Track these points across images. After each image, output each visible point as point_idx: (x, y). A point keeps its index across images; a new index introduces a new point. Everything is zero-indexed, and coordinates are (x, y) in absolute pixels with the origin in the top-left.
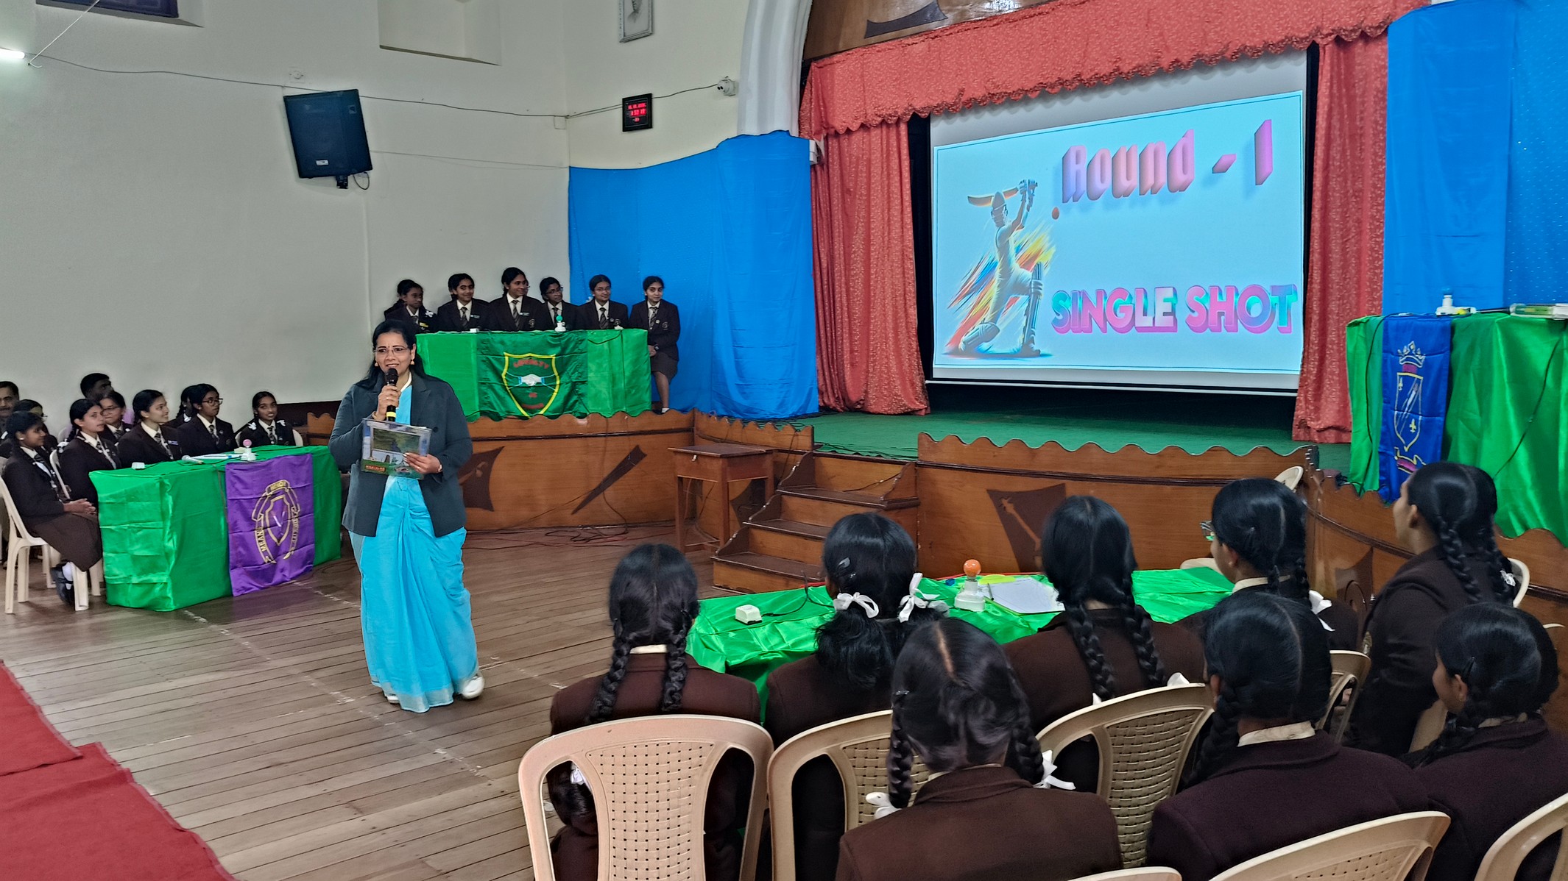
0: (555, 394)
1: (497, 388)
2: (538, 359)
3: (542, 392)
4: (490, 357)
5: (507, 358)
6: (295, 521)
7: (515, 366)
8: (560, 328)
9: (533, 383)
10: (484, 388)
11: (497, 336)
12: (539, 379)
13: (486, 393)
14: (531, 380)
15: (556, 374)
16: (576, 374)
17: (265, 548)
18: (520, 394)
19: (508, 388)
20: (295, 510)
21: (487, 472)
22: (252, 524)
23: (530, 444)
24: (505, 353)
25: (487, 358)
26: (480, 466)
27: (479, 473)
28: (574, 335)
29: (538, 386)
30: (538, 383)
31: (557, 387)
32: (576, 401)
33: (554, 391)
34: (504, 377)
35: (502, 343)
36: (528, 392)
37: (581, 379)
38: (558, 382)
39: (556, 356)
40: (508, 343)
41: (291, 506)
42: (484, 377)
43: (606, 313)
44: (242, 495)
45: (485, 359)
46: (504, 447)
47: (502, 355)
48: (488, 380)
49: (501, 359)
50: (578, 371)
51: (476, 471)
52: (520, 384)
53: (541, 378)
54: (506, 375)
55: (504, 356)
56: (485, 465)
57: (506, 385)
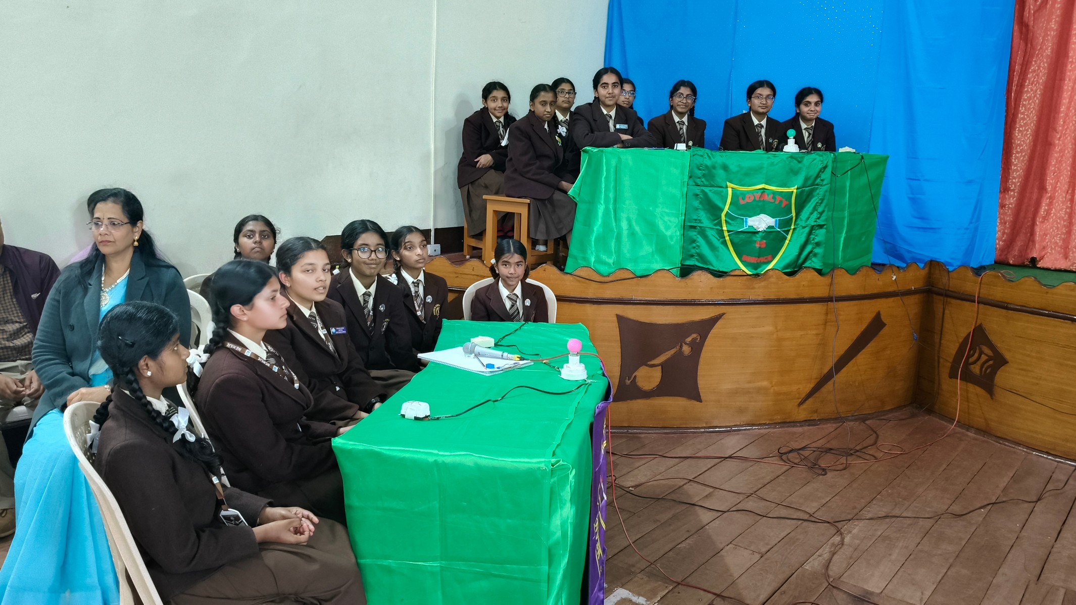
0: (787, 242)
1: (711, 234)
2: (774, 193)
3: (775, 239)
4: (707, 190)
5: (730, 190)
7: (742, 202)
9: (763, 227)
10: (693, 234)
12: (771, 222)
13: (694, 241)
14: (762, 222)
15: (794, 214)
16: (815, 215)
18: (742, 242)
19: (726, 234)
21: (697, 348)
24: (728, 184)
25: (703, 191)
26: (689, 340)
27: (686, 349)
29: (769, 232)
30: (770, 227)
32: (810, 253)
33: (786, 238)
34: (723, 218)
35: (725, 168)
36: (755, 238)
37: (819, 222)
38: (792, 227)
39: (797, 189)
40: (733, 167)
42: (695, 217)
45: (698, 192)
46: (724, 314)
47: (724, 186)
48: (700, 221)
49: (722, 192)
50: (817, 210)
51: (681, 347)
52: (744, 228)
53: (774, 220)
54: (727, 214)
55: (727, 187)
56: (694, 340)
57: (725, 228)
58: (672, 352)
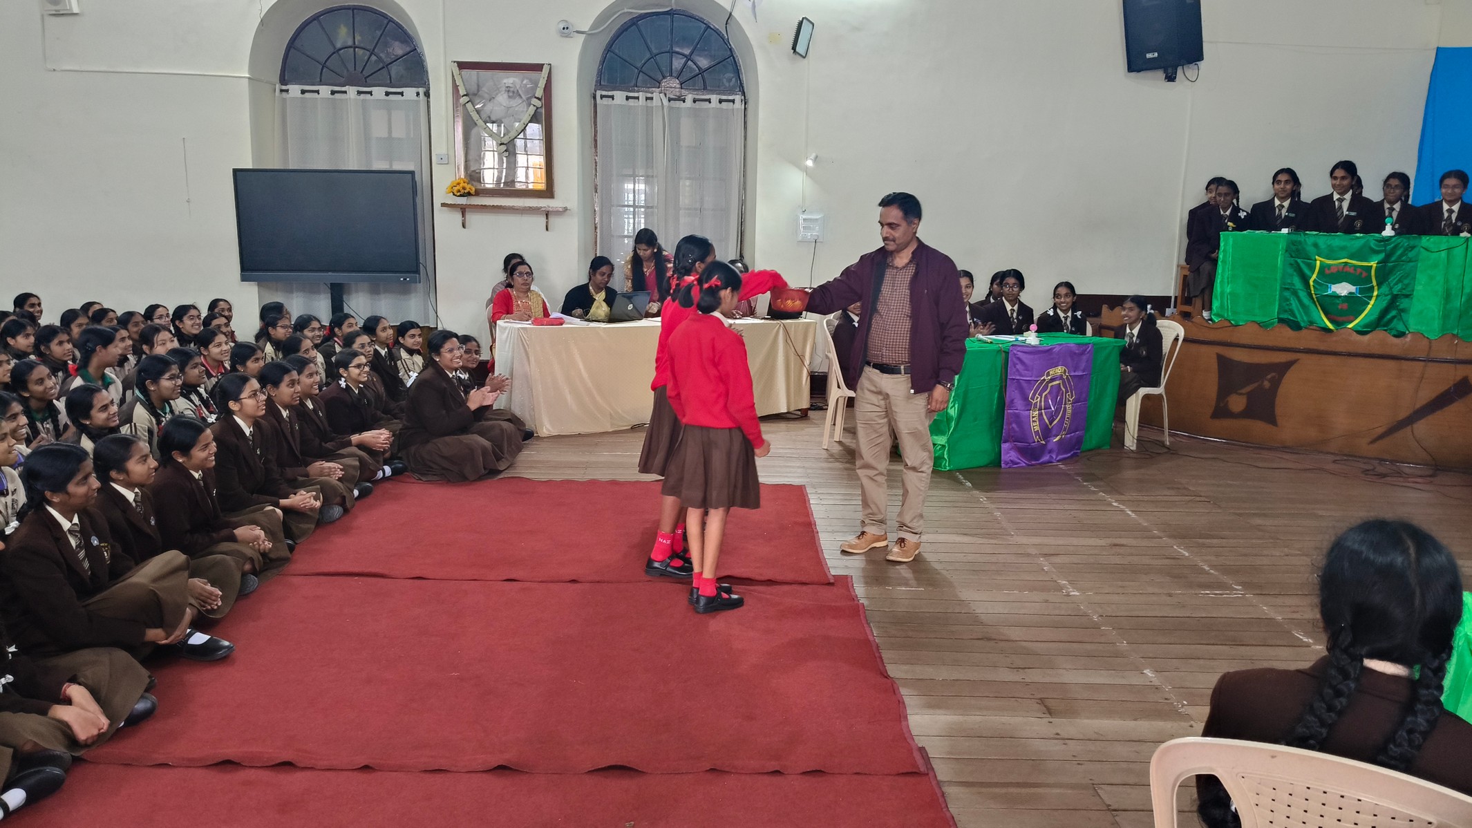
0: (1370, 306)
1: (1303, 294)
2: (1355, 267)
3: (1354, 305)
4: (1299, 261)
5: (1318, 263)
6: (1069, 407)
7: (1327, 272)
8: (1388, 232)
9: (1344, 293)
10: (1287, 294)
11: (1312, 238)
12: (1352, 289)
13: (1287, 300)
14: (1343, 289)
15: (1374, 283)
16: (1400, 286)
17: (1037, 428)
18: (1329, 305)
20: (1070, 397)
21: (1276, 384)
22: (1028, 406)
23: (1331, 360)
24: (1317, 257)
25: (1296, 262)
26: (1269, 377)
27: (1267, 384)
28: (1404, 241)
29: (1350, 297)
30: (1350, 293)
31: (1374, 299)
32: (1394, 317)
33: (1369, 304)
34: (1311, 283)
35: (1316, 245)
36: (1338, 302)
37: (1404, 292)
38: (1375, 293)
39: (1377, 263)
40: (1323, 246)
41: (1067, 392)
42: (1289, 282)
43: (1454, 216)
44: (1023, 376)
45: (1293, 262)
46: (1298, 360)
47: (1313, 258)
48: (1293, 285)
49: (1311, 263)
50: (1402, 282)
51: (1263, 382)
52: (1329, 292)
53: (1355, 287)
54: (1315, 281)
55: (1316, 260)
56: (1274, 377)
57: (1313, 292)
58: (1256, 385)
